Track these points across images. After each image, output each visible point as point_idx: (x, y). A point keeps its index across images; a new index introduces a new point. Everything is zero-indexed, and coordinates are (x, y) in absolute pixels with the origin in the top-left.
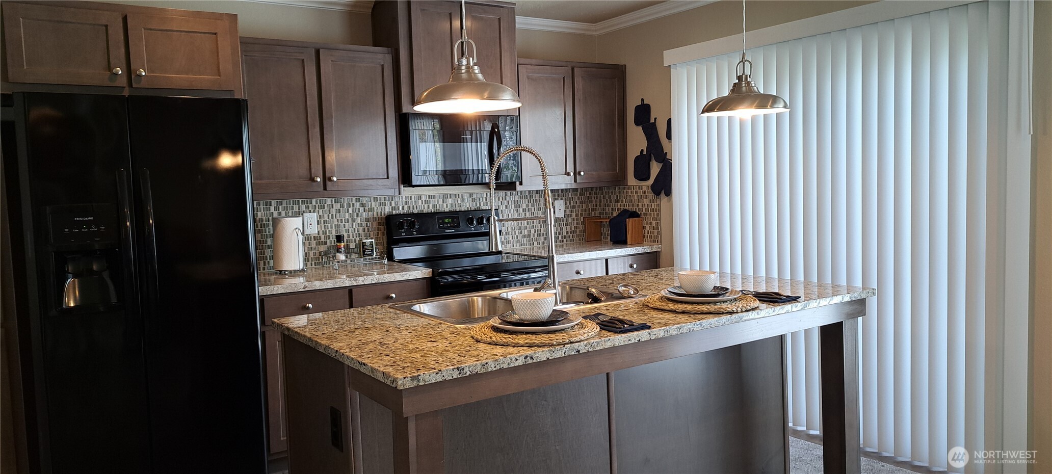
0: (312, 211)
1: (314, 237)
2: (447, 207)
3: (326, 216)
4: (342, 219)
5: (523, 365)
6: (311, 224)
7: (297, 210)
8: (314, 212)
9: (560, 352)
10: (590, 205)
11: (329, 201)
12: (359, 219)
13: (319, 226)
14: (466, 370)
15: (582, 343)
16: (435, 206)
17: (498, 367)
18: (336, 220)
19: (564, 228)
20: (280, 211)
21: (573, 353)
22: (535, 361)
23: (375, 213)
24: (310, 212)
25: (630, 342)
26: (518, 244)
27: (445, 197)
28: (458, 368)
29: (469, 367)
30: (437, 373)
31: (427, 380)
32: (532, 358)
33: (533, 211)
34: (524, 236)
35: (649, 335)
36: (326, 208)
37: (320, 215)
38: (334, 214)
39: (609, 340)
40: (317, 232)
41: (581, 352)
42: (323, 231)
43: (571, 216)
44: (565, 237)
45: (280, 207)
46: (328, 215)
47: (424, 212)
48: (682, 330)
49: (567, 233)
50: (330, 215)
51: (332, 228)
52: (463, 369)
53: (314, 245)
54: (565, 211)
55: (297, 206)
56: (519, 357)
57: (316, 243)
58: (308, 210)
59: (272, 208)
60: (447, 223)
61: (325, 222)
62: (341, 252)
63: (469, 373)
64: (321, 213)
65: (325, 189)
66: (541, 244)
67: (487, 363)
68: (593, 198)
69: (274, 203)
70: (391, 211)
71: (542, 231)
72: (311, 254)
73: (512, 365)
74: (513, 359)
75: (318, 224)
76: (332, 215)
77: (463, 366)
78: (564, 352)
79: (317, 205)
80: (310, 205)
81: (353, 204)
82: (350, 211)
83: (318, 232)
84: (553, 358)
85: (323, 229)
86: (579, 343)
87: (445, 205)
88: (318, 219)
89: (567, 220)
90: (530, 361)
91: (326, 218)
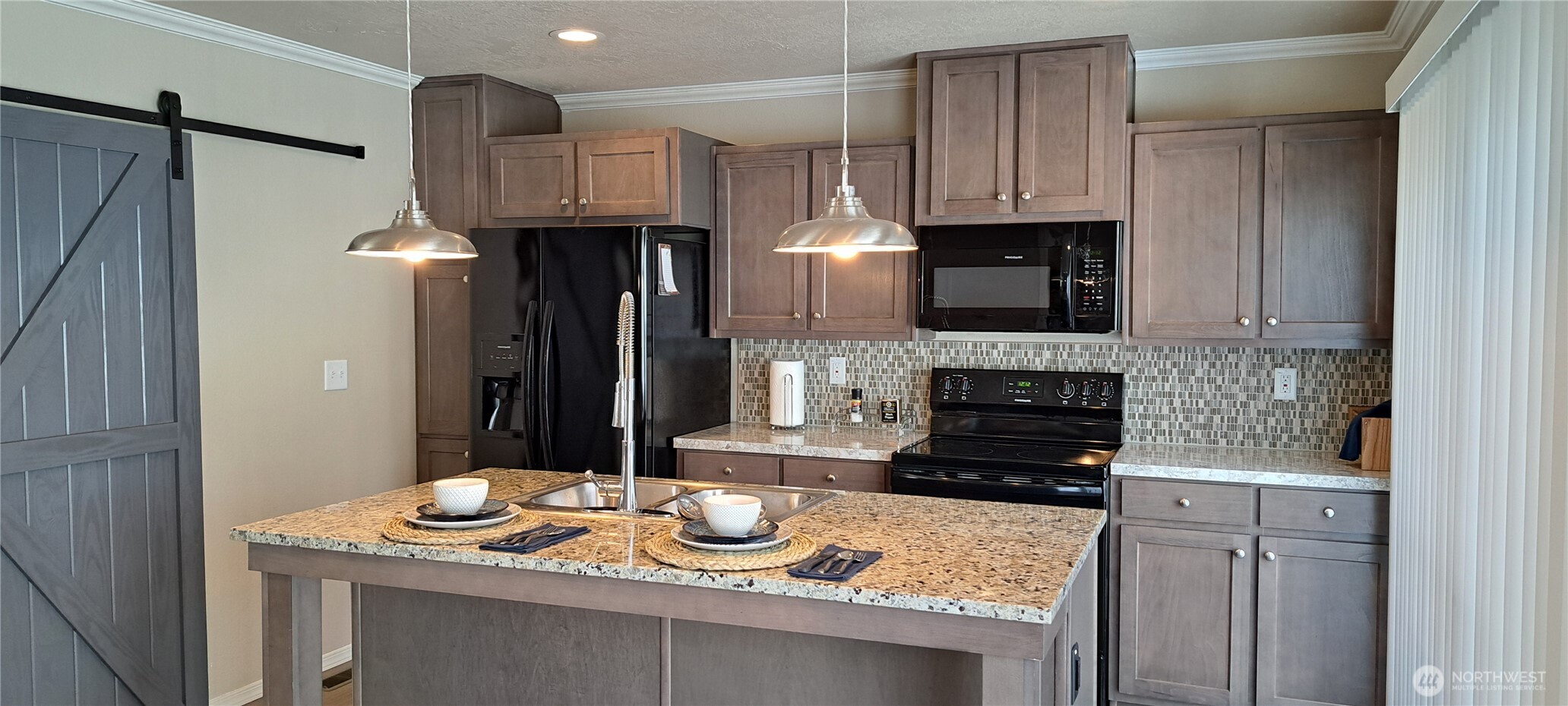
0: (841, 355)
1: (842, 388)
2: (1041, 363)
3: (858, 362)
4: (878, 369)
5: (347, 552)
6: (837, 372)
7: (823, 353)
8: (843, 356)
9: (390, 549)
10: (1368, 383)
11: (862, 344)
12: (901, 370)
13: (848, 375)
14: (288, 539)
15: (418, 546)
16: (1019, 361)
17: (320, 546)
18: (870, 369)
19: (1297, 422)
20: (804, 351)
21: (406, 556)
22: (360, 551)
23: (925, 364)
24: (838, 356)
25: (483, 563)
26: (1181, 439)
27: (1039, 347)
28: (281, 536)
29: (292, 537)
30: (261, 534)
31: (253, 538)
32: (356, 547)
33: (1219, 381)
34: (1196, 426)
35: (512, 561)
36: (859, 352)
37: (850, 361)
38: (869, 360)
39: (454, 552)
40: (845, 383)
41: (416, 557)
42: (853, 382)
43: (1316, 400)
44: (1296, 439)
45: (804, 347)
46: (861, 362)
47: (1002, 369)
48: (566, 569)
49: (1304, 431)
50: (863, 361)
51: (864, 378)
52: (285, 538)
53: (841, 399)
54: (1300, 390)
55: (823, 347)
56: (343, 542)
57: (844, 396)
58: (835, 354)
59: (794, 348)
60: (1021, 389)
61: (856, 370)
62: (856, 412)
63: (290, 543)
64: (852, 359)
65: (809, 328)
66: (1235, 445)
67: (308, 539)
68: (1377, 370)
69: (796, 342)
70: (948, 362)
71: (1240, 421)
72: (837, 409)
73: (334, 549)
74: (336, 543)
75: (847, 371)
76: (866, 362)
77: (286, 534)
78: (394, 551)
79: (847, 348)
80: (839, 347)
81: (895, 349)
82: (890, 359)
83: (847, 382)
84: (381, 554)
85: (853, 379)
86: (414, 546)
87: (1038, 360)
88: (848, 366)
89: (1305, 407)
90: (354, 551)
91: (858, 366)
